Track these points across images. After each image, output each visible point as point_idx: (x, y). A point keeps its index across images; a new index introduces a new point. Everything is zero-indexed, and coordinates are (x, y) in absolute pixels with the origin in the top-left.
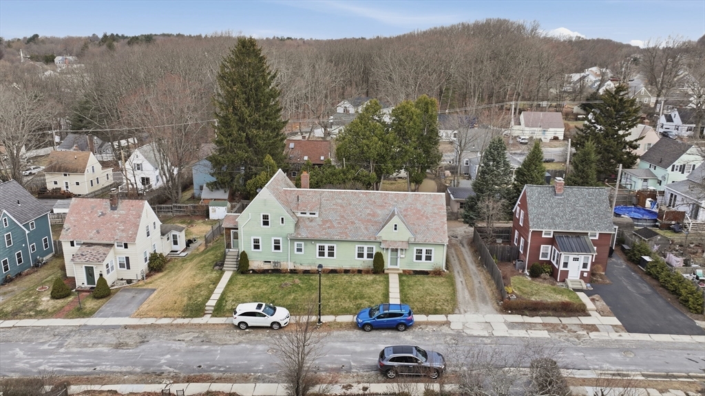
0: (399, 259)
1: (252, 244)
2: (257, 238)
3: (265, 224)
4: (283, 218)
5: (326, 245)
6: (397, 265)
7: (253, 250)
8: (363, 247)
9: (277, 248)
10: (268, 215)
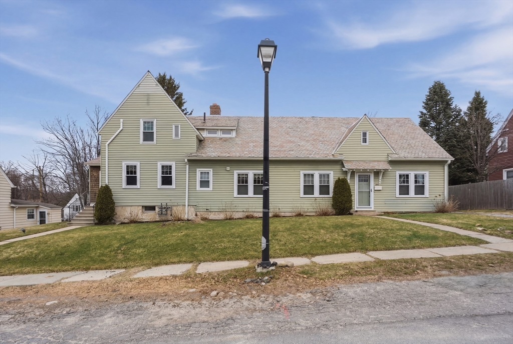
0: (372, 194)
1: (125, 174)
2: (134, 163)
3: (147, 139)
4: (176, 126)
5: (251, 172)
6: (369, 205)
7: (124, 186)
8: (313, 175)
9: (166, 181)
10: (152, 123)
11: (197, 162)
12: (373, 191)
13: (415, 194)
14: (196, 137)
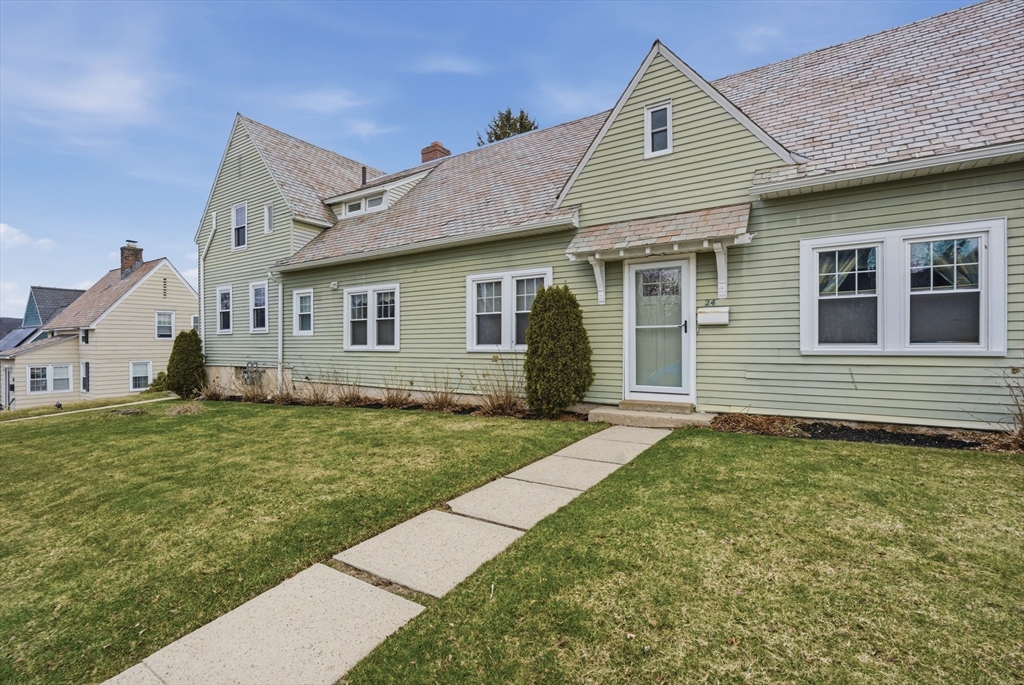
0: (690, 340)
1: (219, 309)
2: (227, 288)
3: (240, 241)
4: (269, 208)
5: (371, 291)
6: (680, 385)
7: (219, 331)
8: (498, 284)
9: (260, 319)
10: (243, 209)
11: (293, 276)
12: (692, 328)
13: (913, 341)
14: (292, 224)
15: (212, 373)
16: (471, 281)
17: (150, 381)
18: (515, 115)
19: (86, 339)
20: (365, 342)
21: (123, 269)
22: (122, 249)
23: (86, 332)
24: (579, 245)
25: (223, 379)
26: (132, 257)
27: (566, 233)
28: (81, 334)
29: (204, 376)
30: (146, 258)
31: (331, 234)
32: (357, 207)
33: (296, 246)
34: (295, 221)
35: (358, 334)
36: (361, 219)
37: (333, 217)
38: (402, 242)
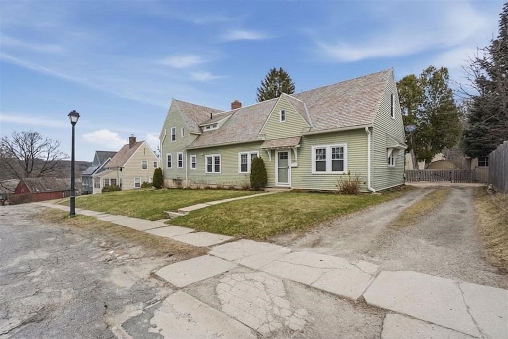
0: (289, 171)
1: (167, 161)
2: (170, 154)
3: (174, 139)
4: (183, 130)
5: (213, 156)
6: (287, 182)
7: (167, 168)
8: (246, 155)
9: (180, 164)
10: (174, 129)
11: (190, 151)
12: (290, 167)
13: (333, 171)
14: (189, 134)
15: (165, 181)
16: (239, 154)
17: (141, 185)
18: (278, 70)
19: (121, 170)
20: (211, 171)
21: (130, 145)
22: (130, 138)
23: (121, 168)
24: (264, 146)
25: (169, 183)
26: (133, 140)
27: (262, 142)
28: (119, 169)
29: (163, 182)
30: (137, 140)
31: (202, 137)
32: (209, 128)
33: (190, 142)
34: (191, 134)
35: (210, 169)
36: (211, 132)
37: (202, 131)
38: (221, 142)
